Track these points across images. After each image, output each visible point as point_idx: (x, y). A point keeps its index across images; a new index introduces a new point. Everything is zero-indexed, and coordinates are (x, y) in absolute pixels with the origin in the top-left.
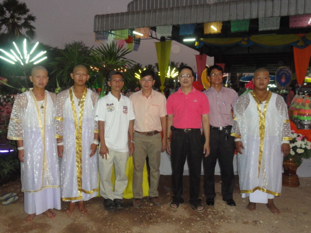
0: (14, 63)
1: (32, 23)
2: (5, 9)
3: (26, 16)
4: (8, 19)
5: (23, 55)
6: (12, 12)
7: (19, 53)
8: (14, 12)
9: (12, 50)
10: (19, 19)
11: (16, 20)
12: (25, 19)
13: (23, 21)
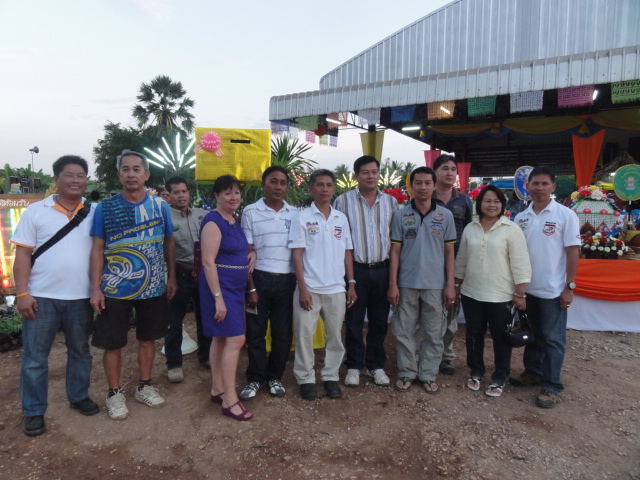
0: (162, 167)
1: (189, 109)
2: (153, 91)
3: (181, 100)
4: (157, 106)
5: (175, 155)
6: (162, 95)
7: (170, 152)
8: (166, 95)
9: (160, 149)
10: (172, 104)
11: (168, 106)
12: (181, 104)
13: (177, 108)
